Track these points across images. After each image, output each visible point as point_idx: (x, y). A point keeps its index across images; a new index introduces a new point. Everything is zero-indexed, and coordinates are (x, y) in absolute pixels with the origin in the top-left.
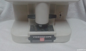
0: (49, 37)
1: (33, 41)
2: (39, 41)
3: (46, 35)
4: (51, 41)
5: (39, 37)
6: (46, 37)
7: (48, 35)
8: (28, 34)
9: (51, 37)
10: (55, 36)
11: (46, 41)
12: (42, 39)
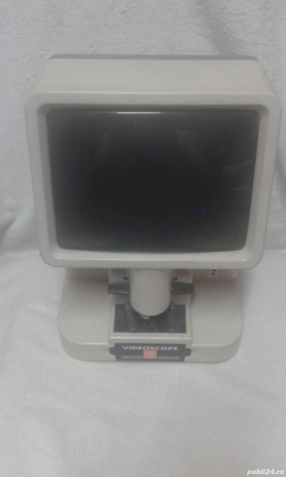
0: (169, 348)
1: (124, 357)
2: (140, 357)
3: (161, 345)
4: (177, 358)
5: (140, 348)
6: (162, 348)
7: (168, 345)
8: (110, 341)
9: (175, 349)
10: (187, 347)
11: (160, 358)
12: (150, 353)
